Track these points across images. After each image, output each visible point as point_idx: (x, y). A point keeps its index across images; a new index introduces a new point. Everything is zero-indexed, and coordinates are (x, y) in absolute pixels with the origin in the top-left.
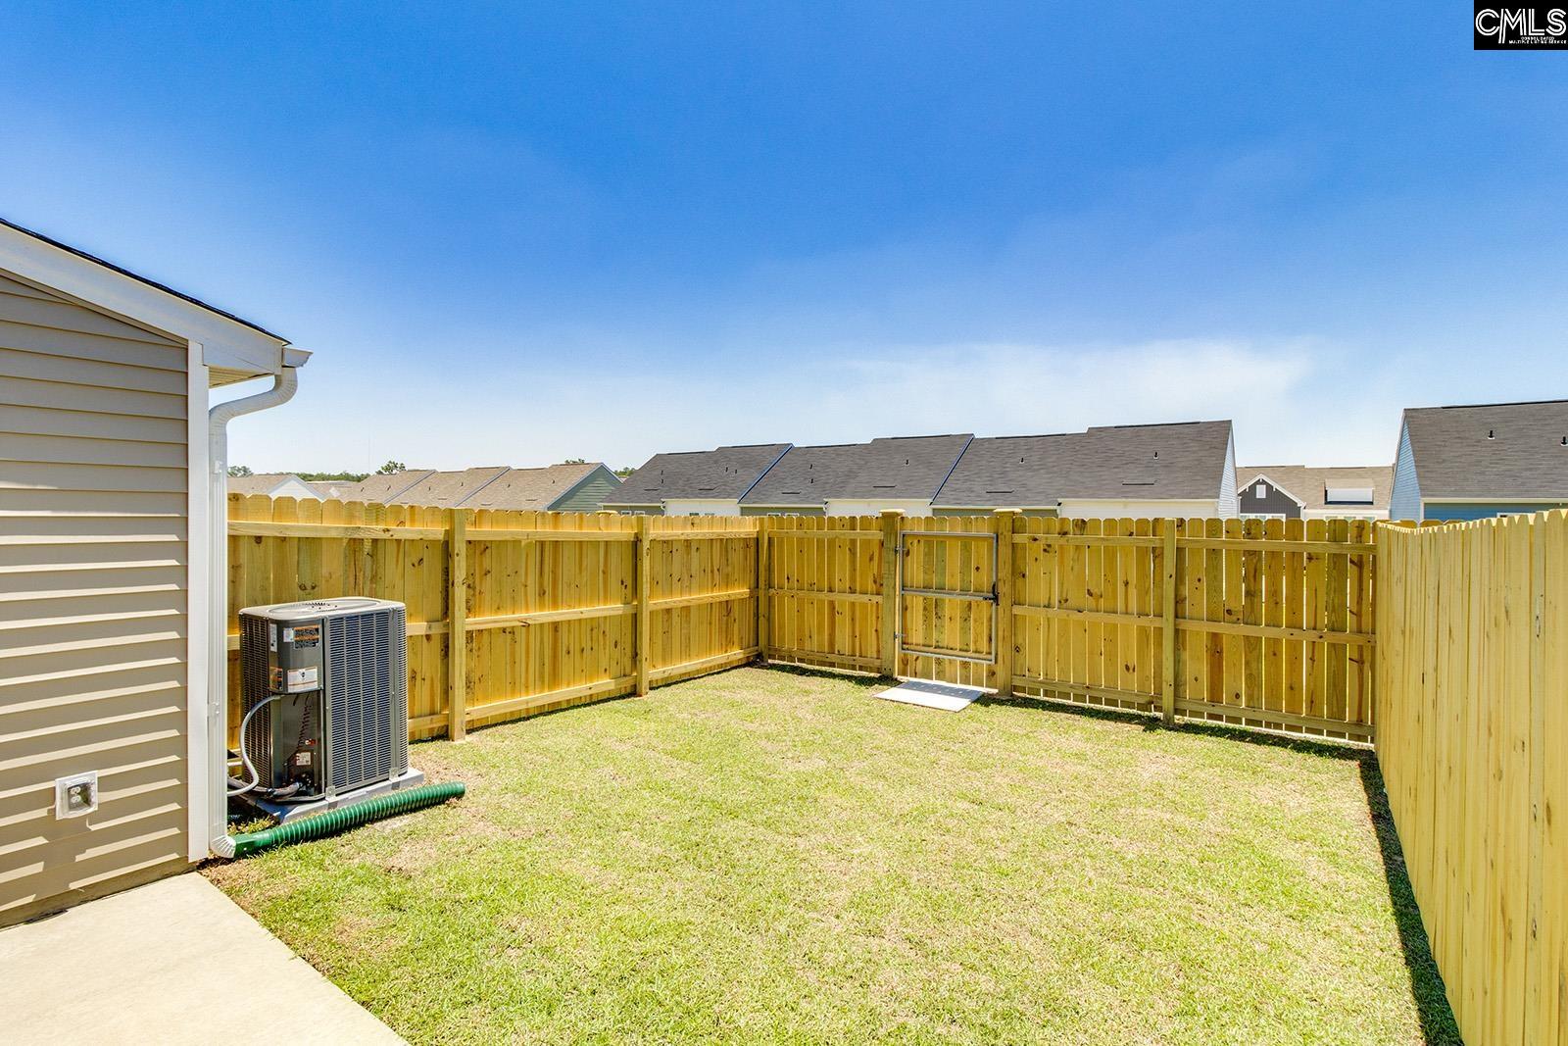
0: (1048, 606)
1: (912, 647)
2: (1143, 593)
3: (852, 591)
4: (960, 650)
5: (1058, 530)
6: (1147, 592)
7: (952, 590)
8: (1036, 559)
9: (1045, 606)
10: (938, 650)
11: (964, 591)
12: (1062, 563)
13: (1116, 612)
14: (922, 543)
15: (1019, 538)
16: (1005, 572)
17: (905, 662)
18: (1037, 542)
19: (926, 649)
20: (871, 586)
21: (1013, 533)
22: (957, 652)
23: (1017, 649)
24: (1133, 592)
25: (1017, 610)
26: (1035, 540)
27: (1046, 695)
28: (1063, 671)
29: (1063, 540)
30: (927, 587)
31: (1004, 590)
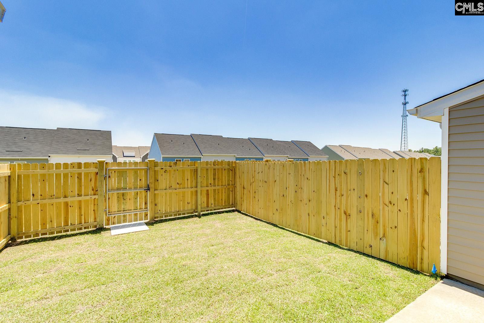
0: (166, 189)
1: (113, 213)
2: (192, 182)
3: (79, 195)
4: (134, 210)
5: (169, 165)
6: (193, 181)
7: (130, 189)
8: (162, 175)
9: (165, 189)
10: (124, 212)
11: (135, 188)
12: (170, 175)
13: (185, 188)
14: (116, 172)
15: (156, 169)
16: (152, 180)
17: (108, 220)
18: (163, 169)
19: (120, 212)
20: (91, 192)
21: (155, 167)
22: (133, 211)
23: (156, 205)
24: (189, 181)
25: (156, 192)
26: (162, 169)
27: (165, 217)
28: (171, 208)
29: (170, 168)
30: (118, 189)
31: (152, 186)
